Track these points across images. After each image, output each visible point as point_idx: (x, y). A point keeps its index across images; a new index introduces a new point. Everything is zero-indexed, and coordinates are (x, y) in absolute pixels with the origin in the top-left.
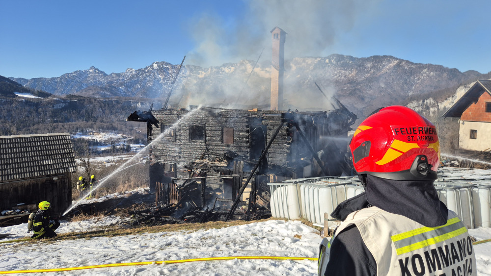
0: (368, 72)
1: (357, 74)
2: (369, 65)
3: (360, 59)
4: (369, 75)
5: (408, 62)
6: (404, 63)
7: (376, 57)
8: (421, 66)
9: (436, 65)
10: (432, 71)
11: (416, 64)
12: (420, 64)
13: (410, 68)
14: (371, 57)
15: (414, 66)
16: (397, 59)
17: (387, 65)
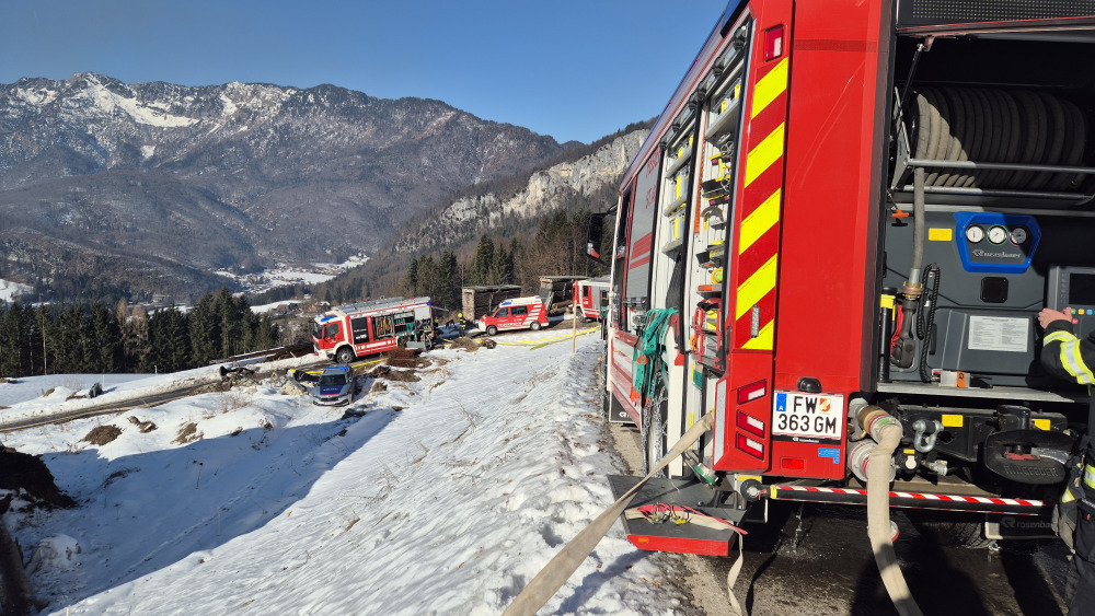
0: (397, 132)
1: (376, 134)
2: (399, 116)
3: (380, 101)
4: (400, 137)
5: (470, 116)
6: (464, 118)
7: (412, 101)
8: (493, 128)
9: (517, 127)
10: (511, 139)
11: (485, 122)
12: (492, 122)
13: (475, 129)
14: (402, 99)
15: (481, 127)
16: (451, 108)
17: (433, 119)
